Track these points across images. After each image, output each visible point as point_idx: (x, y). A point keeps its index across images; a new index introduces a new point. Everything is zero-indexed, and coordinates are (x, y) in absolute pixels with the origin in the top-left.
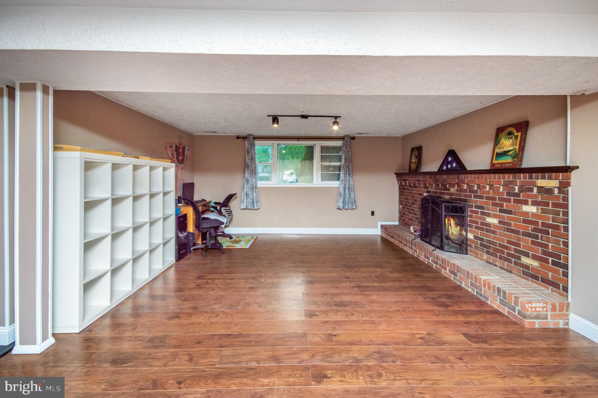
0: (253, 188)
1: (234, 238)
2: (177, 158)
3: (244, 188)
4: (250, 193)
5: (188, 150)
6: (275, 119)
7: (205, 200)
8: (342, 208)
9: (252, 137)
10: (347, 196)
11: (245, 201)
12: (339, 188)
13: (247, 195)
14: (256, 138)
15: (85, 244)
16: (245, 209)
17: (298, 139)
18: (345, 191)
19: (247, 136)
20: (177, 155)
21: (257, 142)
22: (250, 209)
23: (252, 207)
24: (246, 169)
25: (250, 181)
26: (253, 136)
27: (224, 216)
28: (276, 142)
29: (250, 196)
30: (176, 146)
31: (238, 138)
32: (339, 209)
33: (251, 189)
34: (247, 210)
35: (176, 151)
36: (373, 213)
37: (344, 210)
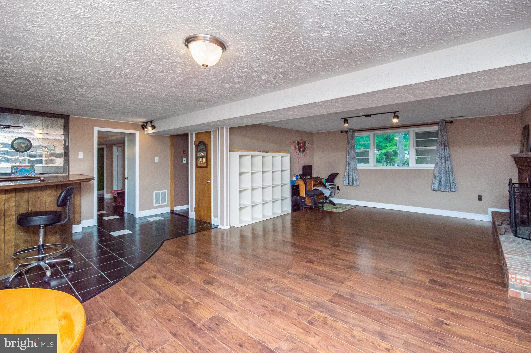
0: (353, 170)
1: (337, 206)
2: (299, 150)
3: (346, 170)
4: (350, 173)
5: (308, 143)
6: (346, 121)
7: (319, 178)
8: (437, 189)
9: (352, 131)
10: (443, 178)
11: (347, 179)
12: (434, 171)
13: (349, 175)
14: (354, 131)
15: (240, 191)
16: (347, 185)
17: (391, 129)
18: (440, 173)
19: (348, 130)
20: (299, 148)
21: (356, 134)
22: (351, 186)
23: (352, 184)
24: (348, 155)
25: (351, 164)
26: (352, 129)
27: (328, 188)
28: (372, 133)
29: (351, 176)
30: (298, 142)
31: (342, 132)
32: (434, 190)
33: (351, 171)
34: (348, 186)
35: (298, 145)
36: (480, 198)
37: (439, 192)
